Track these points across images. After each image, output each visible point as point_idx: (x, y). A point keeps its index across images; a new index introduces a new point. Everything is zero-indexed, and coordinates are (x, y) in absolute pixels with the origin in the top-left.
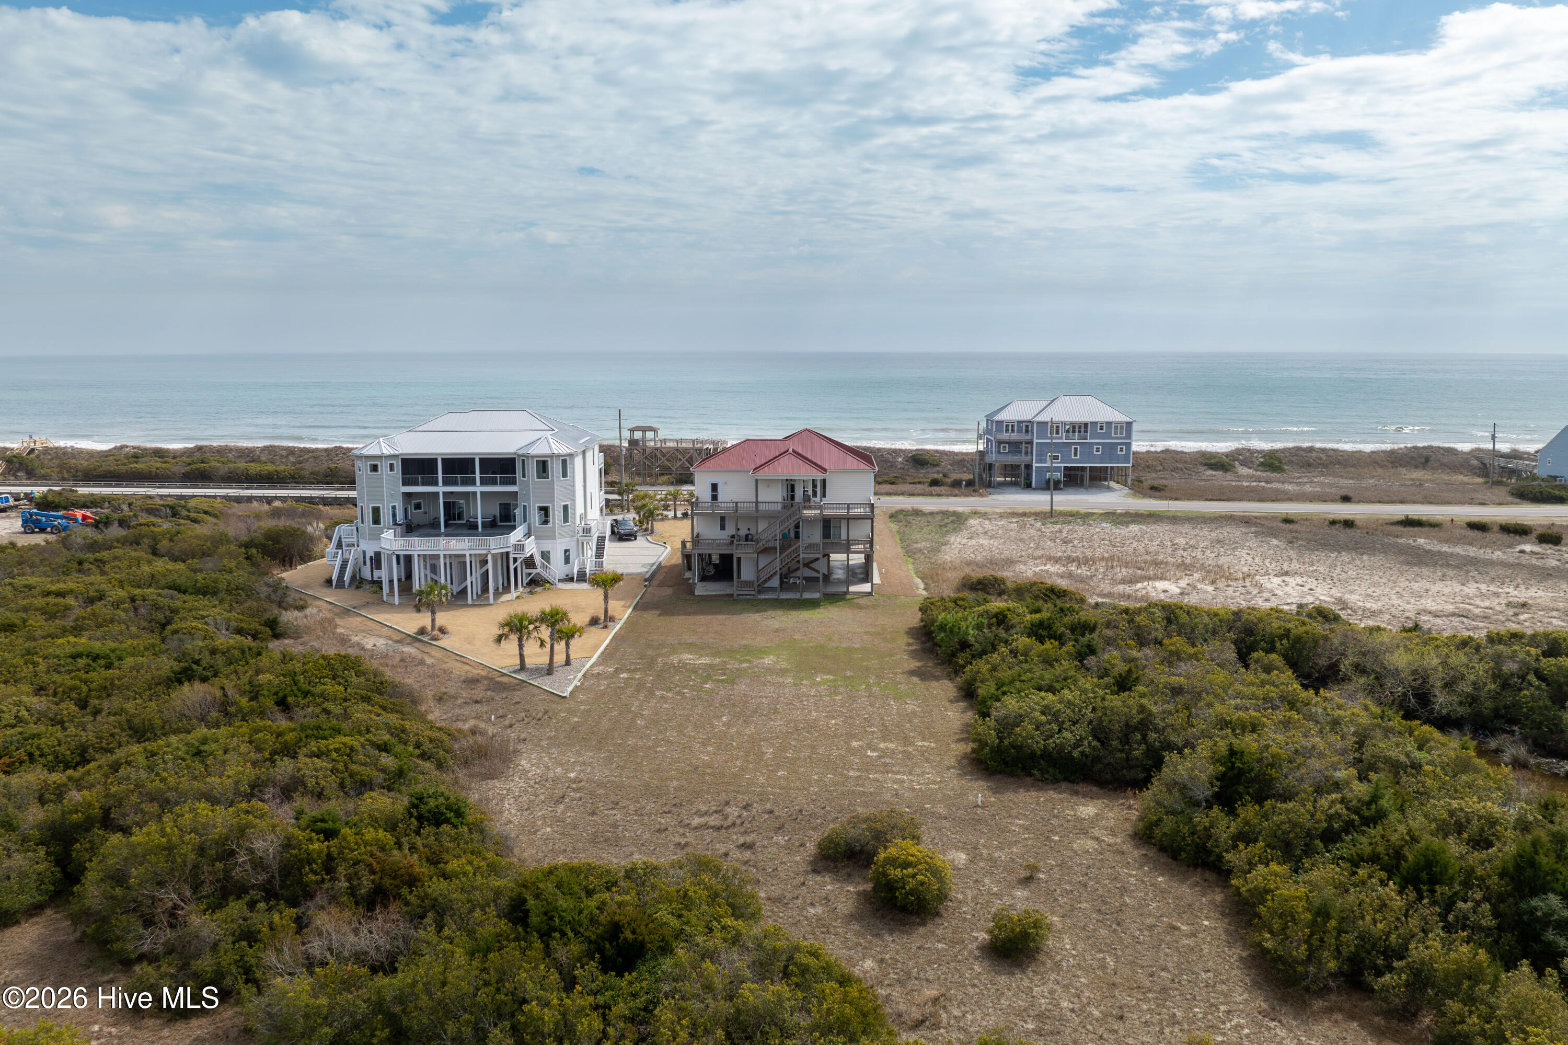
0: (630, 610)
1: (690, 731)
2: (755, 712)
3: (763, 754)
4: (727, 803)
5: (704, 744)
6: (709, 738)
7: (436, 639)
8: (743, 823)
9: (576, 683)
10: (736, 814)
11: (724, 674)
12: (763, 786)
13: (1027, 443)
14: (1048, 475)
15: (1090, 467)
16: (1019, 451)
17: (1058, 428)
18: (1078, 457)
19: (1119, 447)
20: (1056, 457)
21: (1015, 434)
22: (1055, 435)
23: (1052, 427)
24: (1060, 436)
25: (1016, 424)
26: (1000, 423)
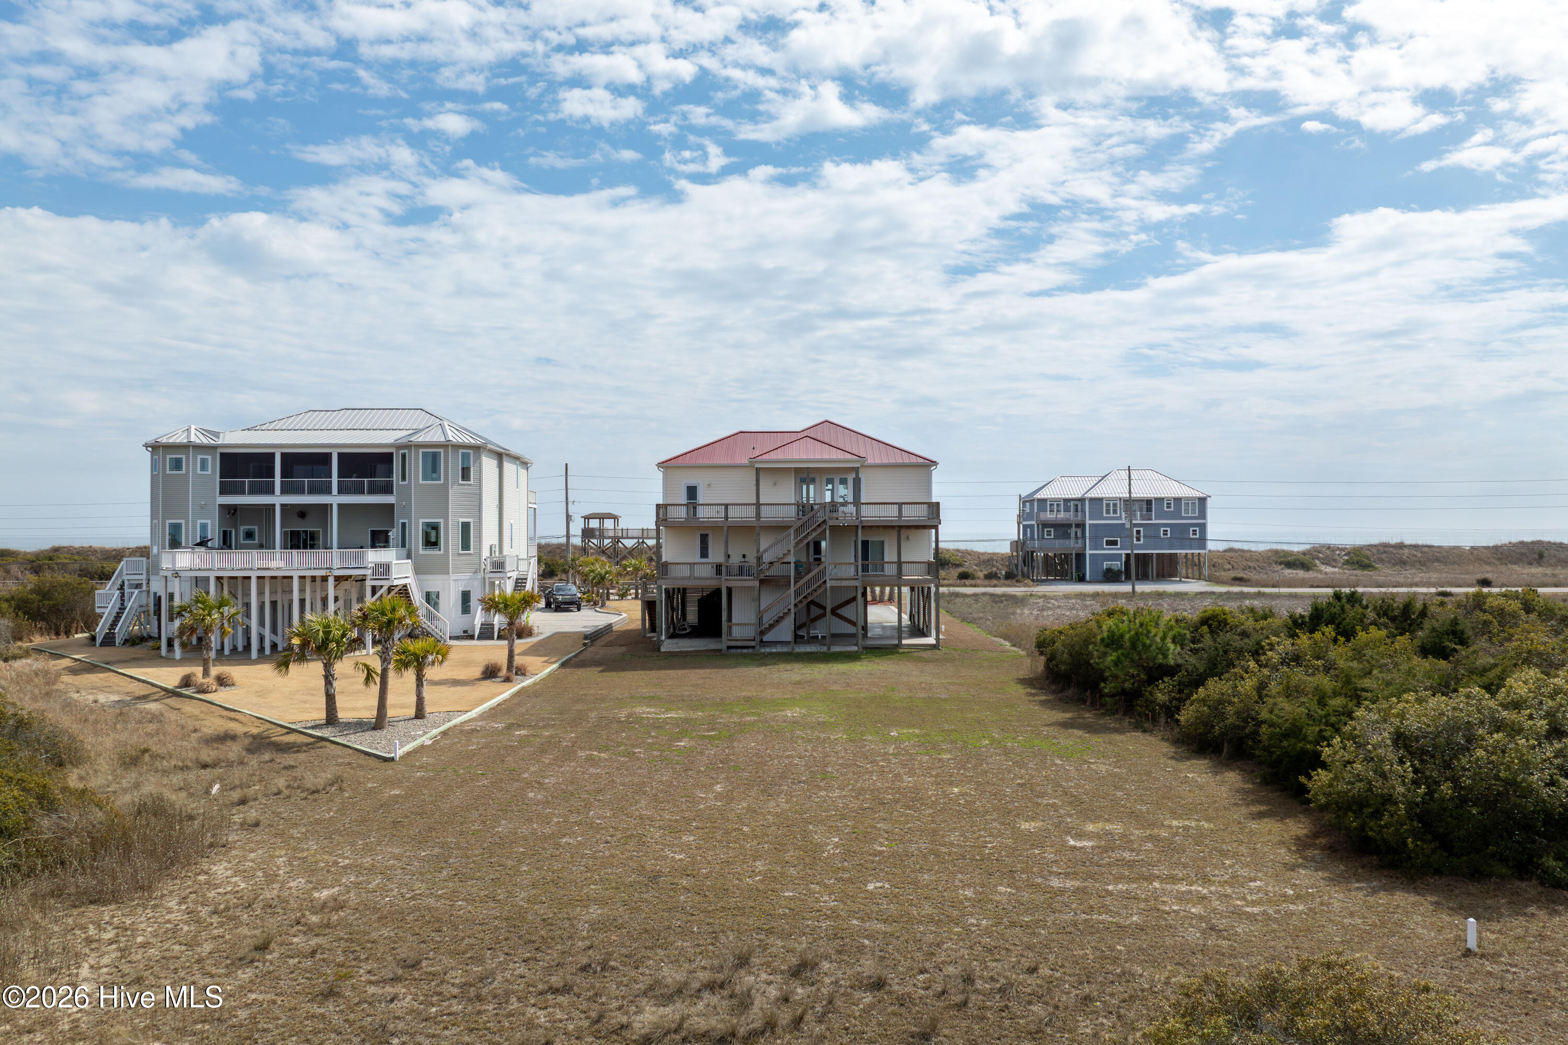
0: (555, 666)
1: (643, 807)
2: (783, 777)
3: (819, 847)
4: (743, 961)
5: (674, 829)
6: (688, 821)
7: (204, 692)
8: (798, 1021)
9: (426, 740)
10: (773, 992)
11: (713, 730)
12: (834, 914)
13: (1078, 526)
14: (1106, 565)
15: (1157, 554)
16: (1067, 536)
17: (1115, 505)
18: (1142, 542)
19: (1191, 529)
20: (1115, 543)
21: (1062, 515)
22: (1112, 515)
23: (1108, 505)
24: (1118, 515)
25: (1062, 503)
26: (1042, 501)
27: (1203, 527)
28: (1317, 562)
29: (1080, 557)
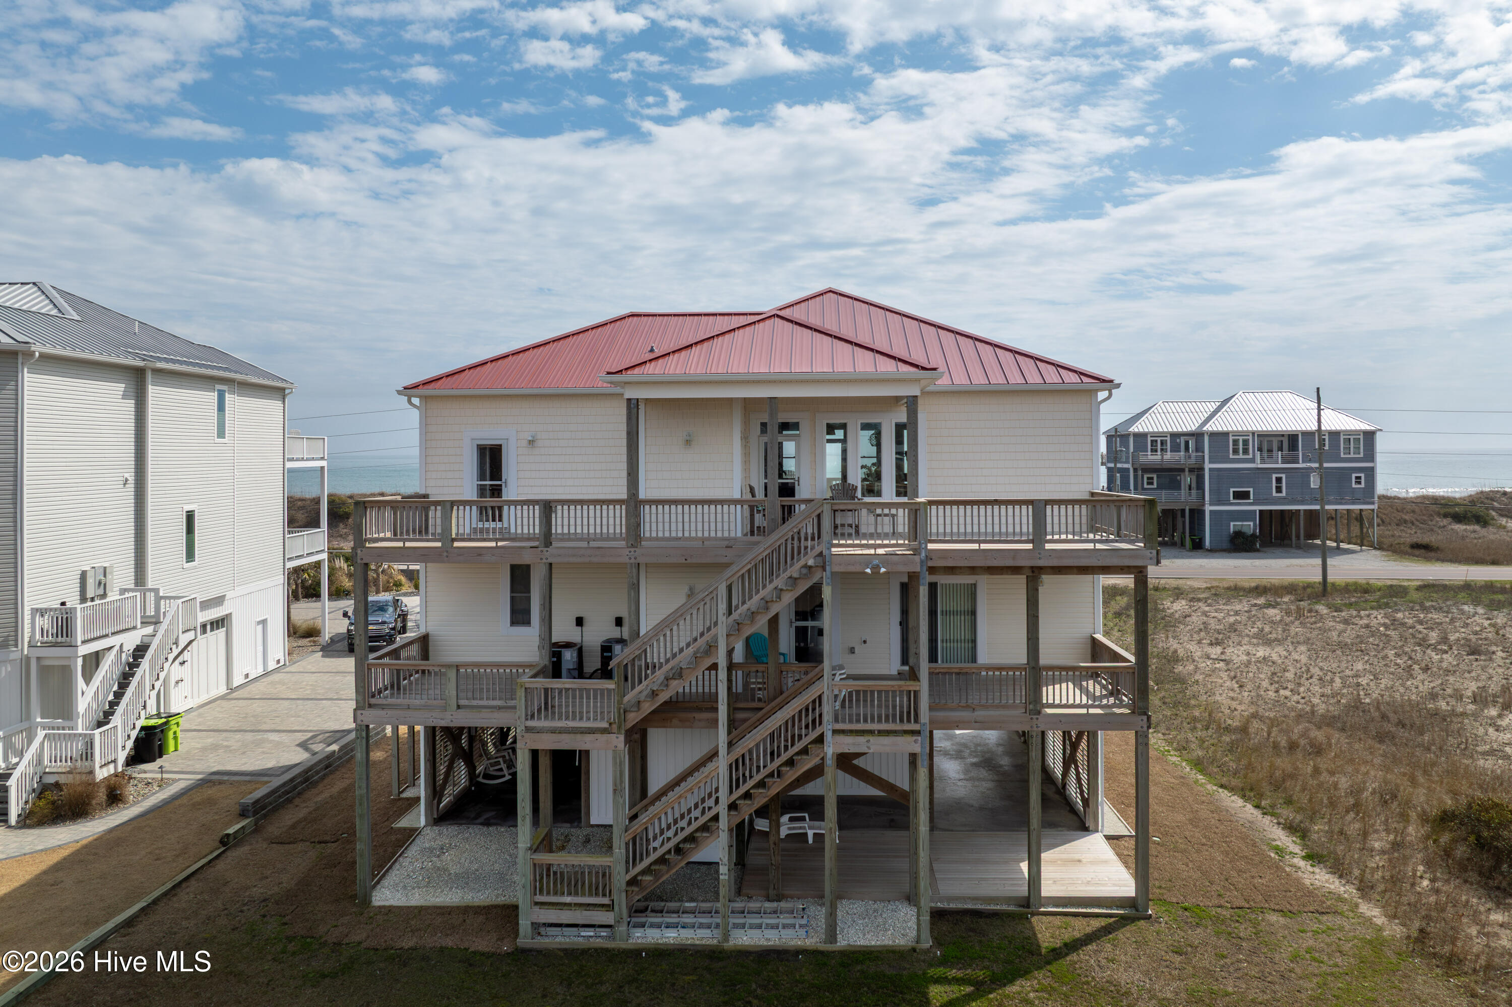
13: (1191, 470)
14: (1233, 526)
15: (1305, 511)
16: (1175, 485)
17: (1246, 442)
18: (1284, 494)
19: (1354, 475)
20: (1246, 495)
21: (1168, 456)
22: (1241, 456)
23: (1236, 442)
24: (1251, 456)
25: (1168, 439)
26: (1141, 437)
27: (1371, 473)
28: (1494, 513)
29: (1197, 514)
